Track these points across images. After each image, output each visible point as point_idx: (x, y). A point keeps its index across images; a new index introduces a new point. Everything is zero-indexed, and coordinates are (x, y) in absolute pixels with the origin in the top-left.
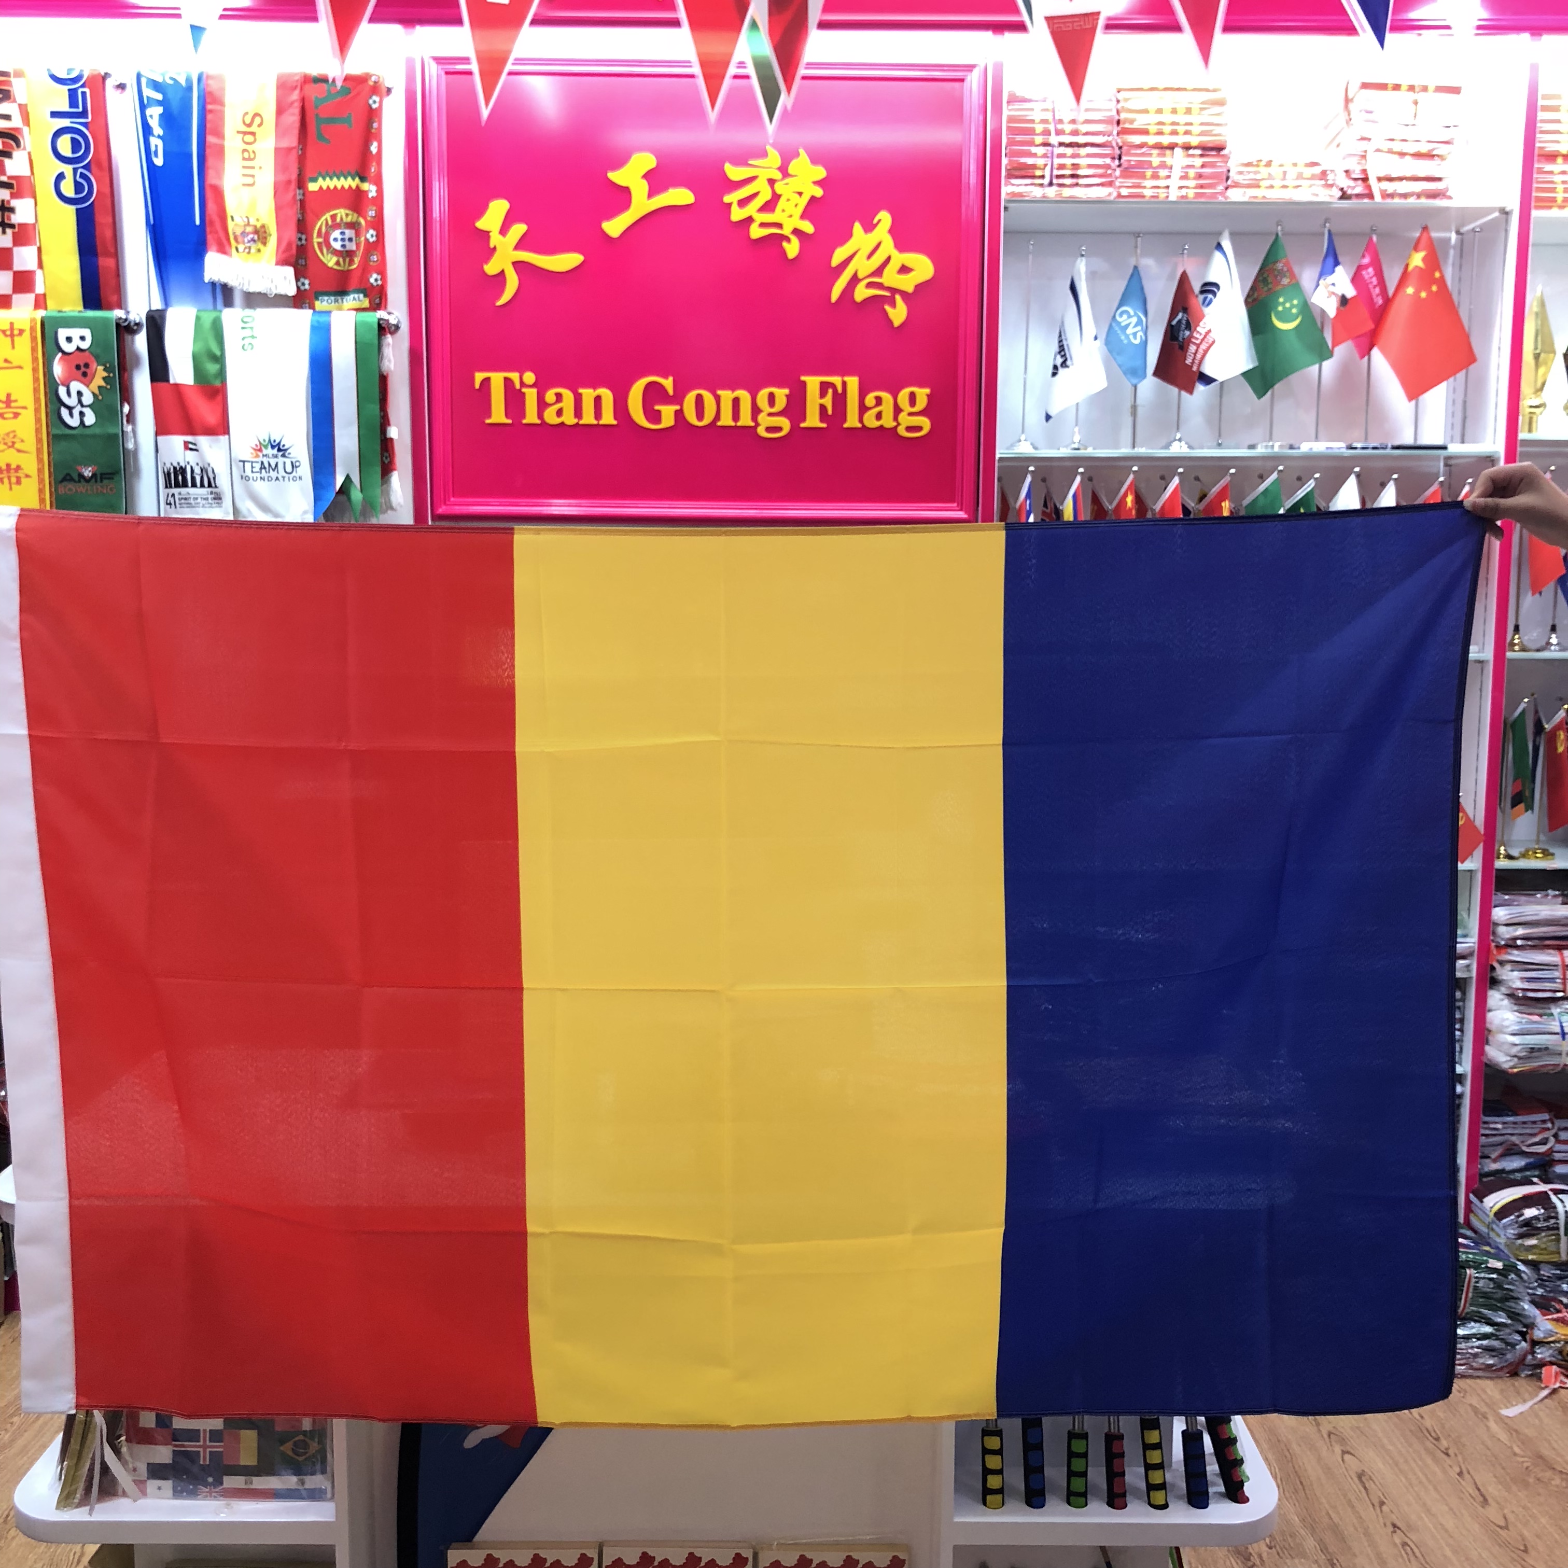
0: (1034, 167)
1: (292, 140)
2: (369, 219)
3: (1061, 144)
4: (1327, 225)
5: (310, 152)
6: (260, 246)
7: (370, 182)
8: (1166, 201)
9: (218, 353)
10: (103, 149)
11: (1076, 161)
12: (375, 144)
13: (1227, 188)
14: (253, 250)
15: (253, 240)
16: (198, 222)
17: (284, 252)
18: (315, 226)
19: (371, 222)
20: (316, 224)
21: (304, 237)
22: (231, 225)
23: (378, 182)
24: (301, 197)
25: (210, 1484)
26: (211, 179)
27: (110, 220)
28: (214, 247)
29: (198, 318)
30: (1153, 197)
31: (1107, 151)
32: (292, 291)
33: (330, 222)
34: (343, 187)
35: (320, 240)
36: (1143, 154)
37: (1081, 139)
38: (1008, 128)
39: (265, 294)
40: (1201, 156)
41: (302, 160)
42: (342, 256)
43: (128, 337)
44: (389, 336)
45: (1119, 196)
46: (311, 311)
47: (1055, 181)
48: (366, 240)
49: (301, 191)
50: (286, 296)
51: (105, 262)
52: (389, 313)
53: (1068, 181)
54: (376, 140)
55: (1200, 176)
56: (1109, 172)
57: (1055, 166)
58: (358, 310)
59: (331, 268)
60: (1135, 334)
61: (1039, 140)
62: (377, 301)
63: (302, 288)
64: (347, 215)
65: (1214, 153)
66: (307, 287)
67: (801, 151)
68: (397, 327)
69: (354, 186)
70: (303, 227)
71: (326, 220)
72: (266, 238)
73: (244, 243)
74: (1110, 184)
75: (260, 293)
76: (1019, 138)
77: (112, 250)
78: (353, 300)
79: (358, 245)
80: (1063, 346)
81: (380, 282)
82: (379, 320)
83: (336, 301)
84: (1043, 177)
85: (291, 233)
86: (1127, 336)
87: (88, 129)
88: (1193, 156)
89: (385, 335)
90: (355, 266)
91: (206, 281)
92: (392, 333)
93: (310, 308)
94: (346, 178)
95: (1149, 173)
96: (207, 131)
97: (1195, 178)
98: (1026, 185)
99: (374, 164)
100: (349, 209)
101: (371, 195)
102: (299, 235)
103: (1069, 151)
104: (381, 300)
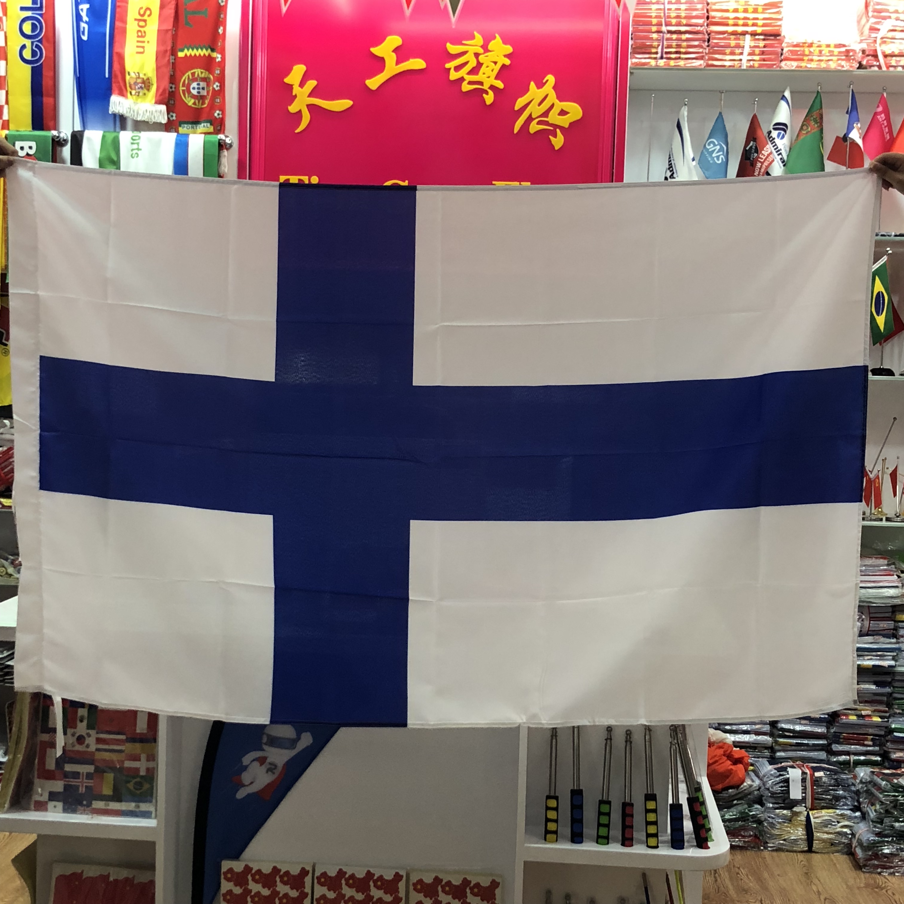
0: (651, 46)
1: (169, 25)
2: (215, 75)
3: (669, 32)
4: (851, 86)
5: (180, 32)
6: (146, 91)
7: (217, 53)
8: (740, 69)
9: (115, 159)
10: (50, 30)
11: (679, 43)
12: (221, 28)
13: (781, 61)
14: (141, 94)
15: (141, 88)
16: (107, 76)
17: (161, 95)
18: (180, 81)
19: (217, 77)
20: (182, 78)
21: (173, 86)
22: (128, 77)
23: (223, 52)
24: (173, 61)
25: (84, 805)
26: (117, 49)
27: (52, 73)
28: (117, 92)
29: (104, 137)
30: (730, 66)
31: (700, 36)
32: (164, 120)
33: (191, 77)
34: (200, 55)
35: (184, 88)
36: (724, 39)
37: (683, 29)
38: (633, 21)
39: (147, 122)
40: (764, 40)
41: (175, 38)
42: (197, 99)
43: (59, 149)
44: (225, 150)
45: (708, 65)
46: (176, 134)
47: (665, 56)
48: (214, 89)
49: (173, 57)
50: (161, 124)
51: (47, 100)
52: (227, 137)
53: (673, 56)
54: (222, 26)
55: (763, 53)
56: (701, 50)
57: (665, 46)
58: (205, 133)
59: (190, 107)
60: (718, 157)
61: (654, 29)
62: (219, 128)
63: (171, 119)
64: (202, 73)
65: (773, 38)
66: (174, 118)
67: (497, 36)
68: (231, 145)
69: (207, 54)
70: (173, 80)
71: (189, 76)
72: (149, 86)
73: (135, 89)
74: (702, 58)
75: (144, 121)
76: (641, 28)
77: (52, 93)
78: (204, 127)
79: (208, 92)
80: (671, 164)
81: (221, 116)
82: (219, 140)
83: (193, 128)
84: (656, 53)
85: (166, 83)
86: (713, 158)
87: (42, 17)
88: (758, 39)
89: (222, 150)
90: (205, 106)
91: (110, 113)
92: (227, 149)
93: (175, 132)
94: (202, 49)
95: (728, 51)
96: (116, 18)
97: (759, 55)
98: (645, 58)
99: (221, 40)
100: (203, 69)
101: (217, 60)
102: (171, 85)
103: (674, 36)
104: (221, 126)
